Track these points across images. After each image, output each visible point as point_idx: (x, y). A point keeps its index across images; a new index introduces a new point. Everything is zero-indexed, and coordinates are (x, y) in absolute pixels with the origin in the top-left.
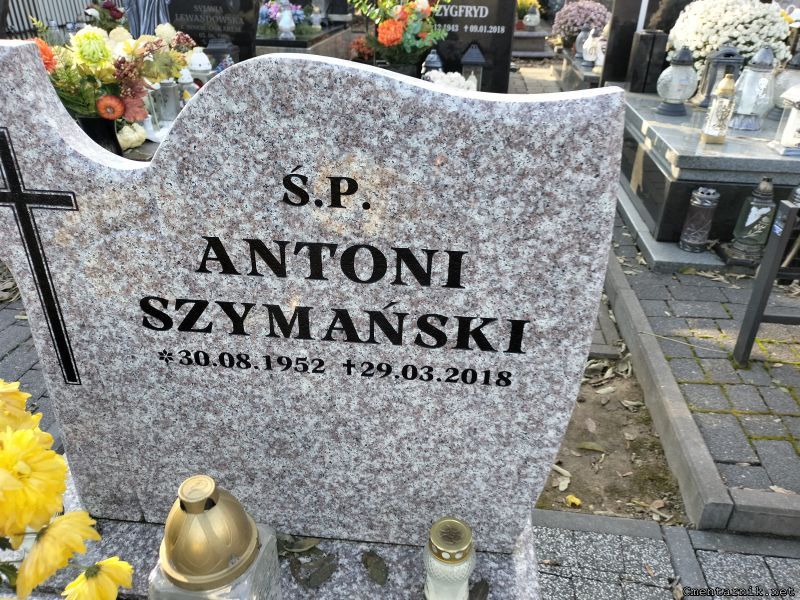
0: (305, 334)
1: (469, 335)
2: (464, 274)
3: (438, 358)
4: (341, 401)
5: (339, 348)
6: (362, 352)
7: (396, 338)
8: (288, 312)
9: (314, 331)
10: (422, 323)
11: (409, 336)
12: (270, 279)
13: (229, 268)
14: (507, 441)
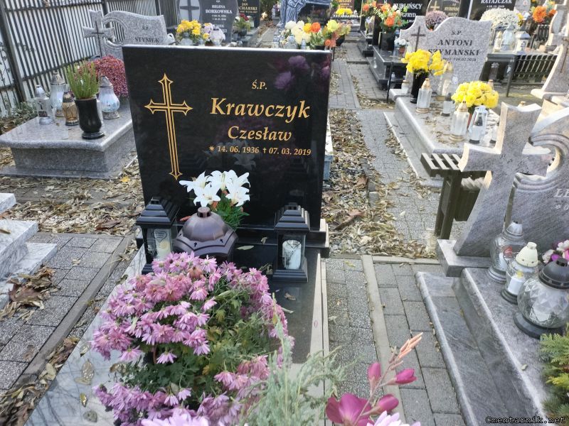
1: (472, 53)
2: (472, 43)
3: (467, 57)
5: (454, 56)
6: (457, 56)
8: (448, 50)
9: (451, 53)
10: (466, 51)
11: (463, 54)
12: (447, 46)
13: (442, 44)
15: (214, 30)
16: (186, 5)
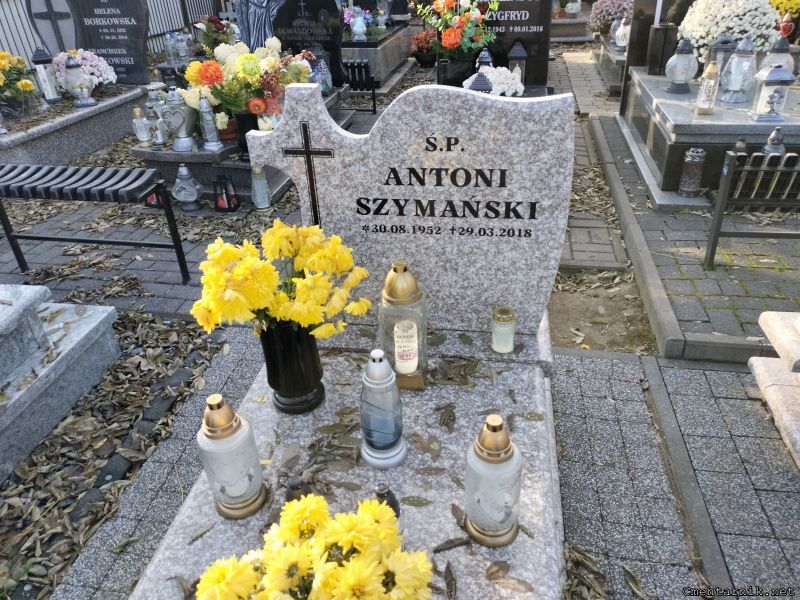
0: (432, 214)
1: (511, 211)
2: (507, 180)
3: (497, 224)
4: (448, 249)
5: (449, 221)
6: (459, 222)
7: (475, 214)
8: (425, 203)
9: (436, 212)
10: (488, 206)
11: (481, 213)
12: (417, 187)
13: (399, 182)
14: (530, 267)
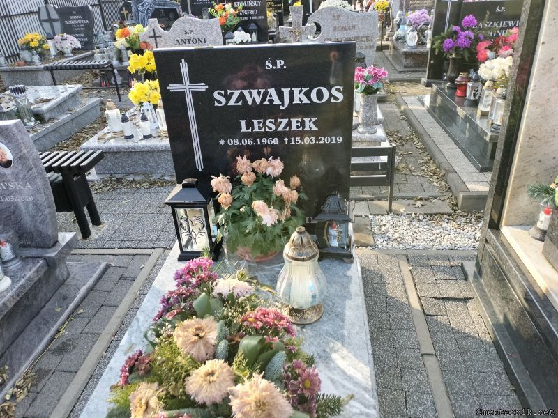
15: (62, 40)
16: (47, 18)
